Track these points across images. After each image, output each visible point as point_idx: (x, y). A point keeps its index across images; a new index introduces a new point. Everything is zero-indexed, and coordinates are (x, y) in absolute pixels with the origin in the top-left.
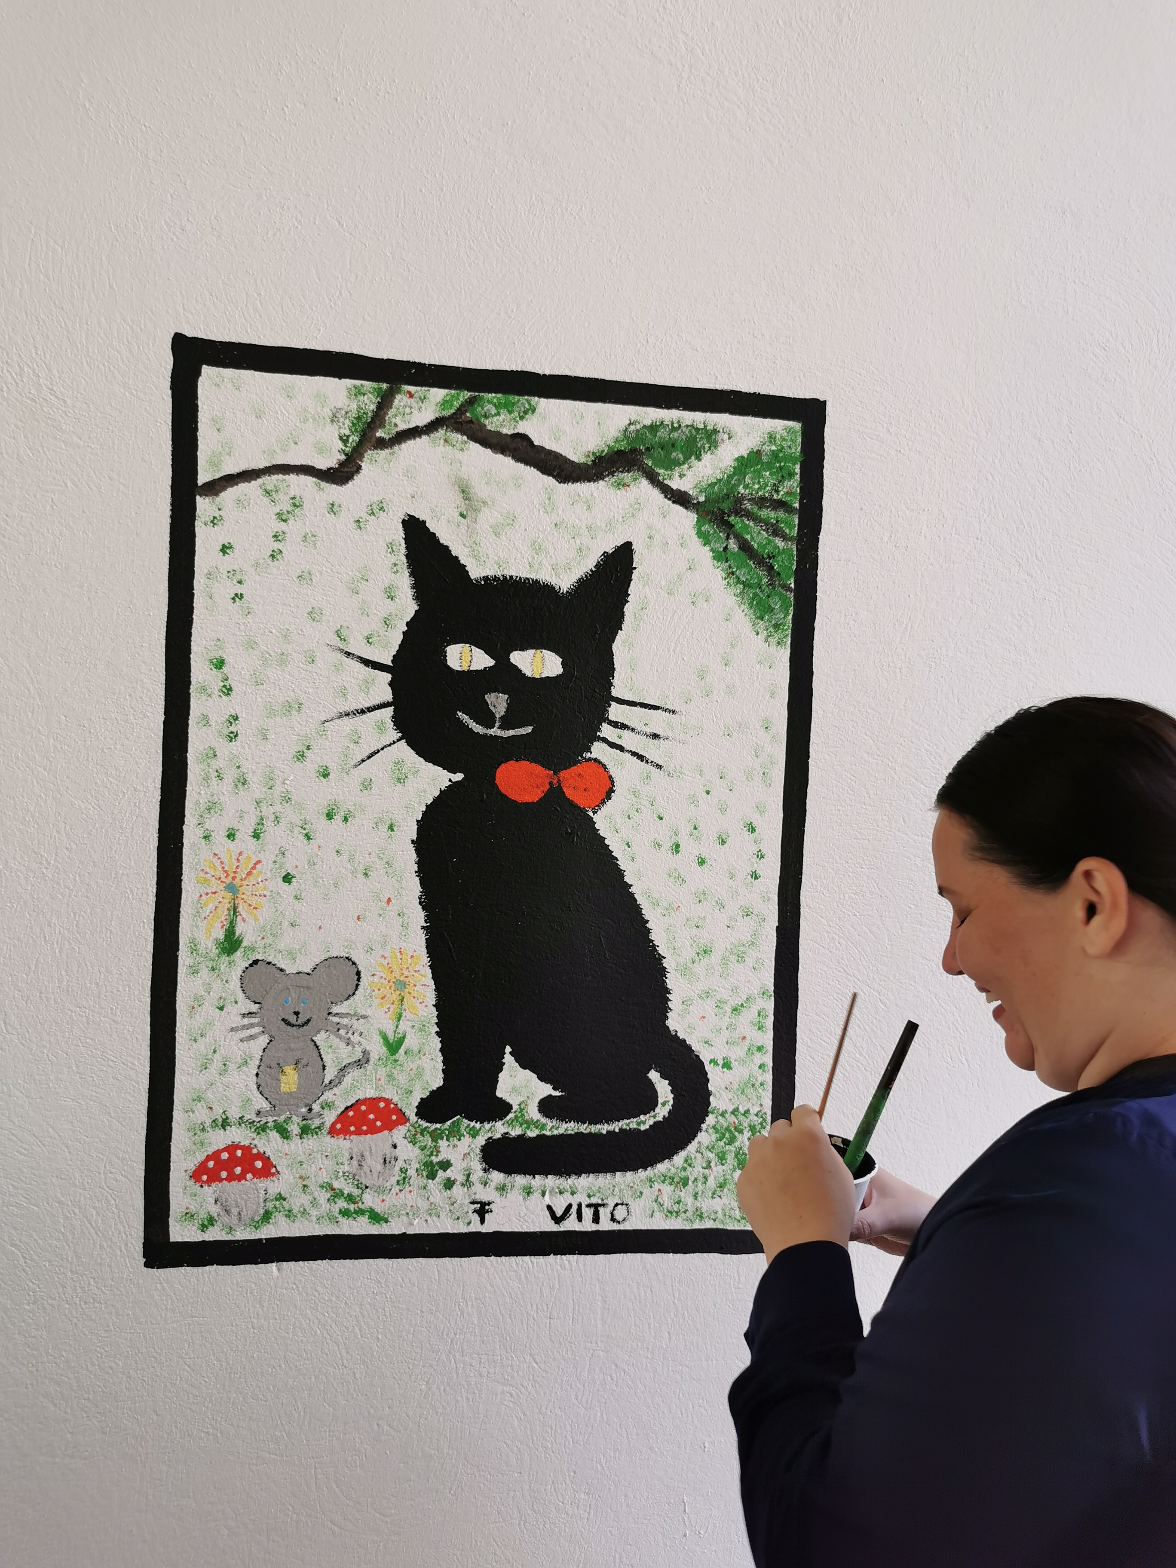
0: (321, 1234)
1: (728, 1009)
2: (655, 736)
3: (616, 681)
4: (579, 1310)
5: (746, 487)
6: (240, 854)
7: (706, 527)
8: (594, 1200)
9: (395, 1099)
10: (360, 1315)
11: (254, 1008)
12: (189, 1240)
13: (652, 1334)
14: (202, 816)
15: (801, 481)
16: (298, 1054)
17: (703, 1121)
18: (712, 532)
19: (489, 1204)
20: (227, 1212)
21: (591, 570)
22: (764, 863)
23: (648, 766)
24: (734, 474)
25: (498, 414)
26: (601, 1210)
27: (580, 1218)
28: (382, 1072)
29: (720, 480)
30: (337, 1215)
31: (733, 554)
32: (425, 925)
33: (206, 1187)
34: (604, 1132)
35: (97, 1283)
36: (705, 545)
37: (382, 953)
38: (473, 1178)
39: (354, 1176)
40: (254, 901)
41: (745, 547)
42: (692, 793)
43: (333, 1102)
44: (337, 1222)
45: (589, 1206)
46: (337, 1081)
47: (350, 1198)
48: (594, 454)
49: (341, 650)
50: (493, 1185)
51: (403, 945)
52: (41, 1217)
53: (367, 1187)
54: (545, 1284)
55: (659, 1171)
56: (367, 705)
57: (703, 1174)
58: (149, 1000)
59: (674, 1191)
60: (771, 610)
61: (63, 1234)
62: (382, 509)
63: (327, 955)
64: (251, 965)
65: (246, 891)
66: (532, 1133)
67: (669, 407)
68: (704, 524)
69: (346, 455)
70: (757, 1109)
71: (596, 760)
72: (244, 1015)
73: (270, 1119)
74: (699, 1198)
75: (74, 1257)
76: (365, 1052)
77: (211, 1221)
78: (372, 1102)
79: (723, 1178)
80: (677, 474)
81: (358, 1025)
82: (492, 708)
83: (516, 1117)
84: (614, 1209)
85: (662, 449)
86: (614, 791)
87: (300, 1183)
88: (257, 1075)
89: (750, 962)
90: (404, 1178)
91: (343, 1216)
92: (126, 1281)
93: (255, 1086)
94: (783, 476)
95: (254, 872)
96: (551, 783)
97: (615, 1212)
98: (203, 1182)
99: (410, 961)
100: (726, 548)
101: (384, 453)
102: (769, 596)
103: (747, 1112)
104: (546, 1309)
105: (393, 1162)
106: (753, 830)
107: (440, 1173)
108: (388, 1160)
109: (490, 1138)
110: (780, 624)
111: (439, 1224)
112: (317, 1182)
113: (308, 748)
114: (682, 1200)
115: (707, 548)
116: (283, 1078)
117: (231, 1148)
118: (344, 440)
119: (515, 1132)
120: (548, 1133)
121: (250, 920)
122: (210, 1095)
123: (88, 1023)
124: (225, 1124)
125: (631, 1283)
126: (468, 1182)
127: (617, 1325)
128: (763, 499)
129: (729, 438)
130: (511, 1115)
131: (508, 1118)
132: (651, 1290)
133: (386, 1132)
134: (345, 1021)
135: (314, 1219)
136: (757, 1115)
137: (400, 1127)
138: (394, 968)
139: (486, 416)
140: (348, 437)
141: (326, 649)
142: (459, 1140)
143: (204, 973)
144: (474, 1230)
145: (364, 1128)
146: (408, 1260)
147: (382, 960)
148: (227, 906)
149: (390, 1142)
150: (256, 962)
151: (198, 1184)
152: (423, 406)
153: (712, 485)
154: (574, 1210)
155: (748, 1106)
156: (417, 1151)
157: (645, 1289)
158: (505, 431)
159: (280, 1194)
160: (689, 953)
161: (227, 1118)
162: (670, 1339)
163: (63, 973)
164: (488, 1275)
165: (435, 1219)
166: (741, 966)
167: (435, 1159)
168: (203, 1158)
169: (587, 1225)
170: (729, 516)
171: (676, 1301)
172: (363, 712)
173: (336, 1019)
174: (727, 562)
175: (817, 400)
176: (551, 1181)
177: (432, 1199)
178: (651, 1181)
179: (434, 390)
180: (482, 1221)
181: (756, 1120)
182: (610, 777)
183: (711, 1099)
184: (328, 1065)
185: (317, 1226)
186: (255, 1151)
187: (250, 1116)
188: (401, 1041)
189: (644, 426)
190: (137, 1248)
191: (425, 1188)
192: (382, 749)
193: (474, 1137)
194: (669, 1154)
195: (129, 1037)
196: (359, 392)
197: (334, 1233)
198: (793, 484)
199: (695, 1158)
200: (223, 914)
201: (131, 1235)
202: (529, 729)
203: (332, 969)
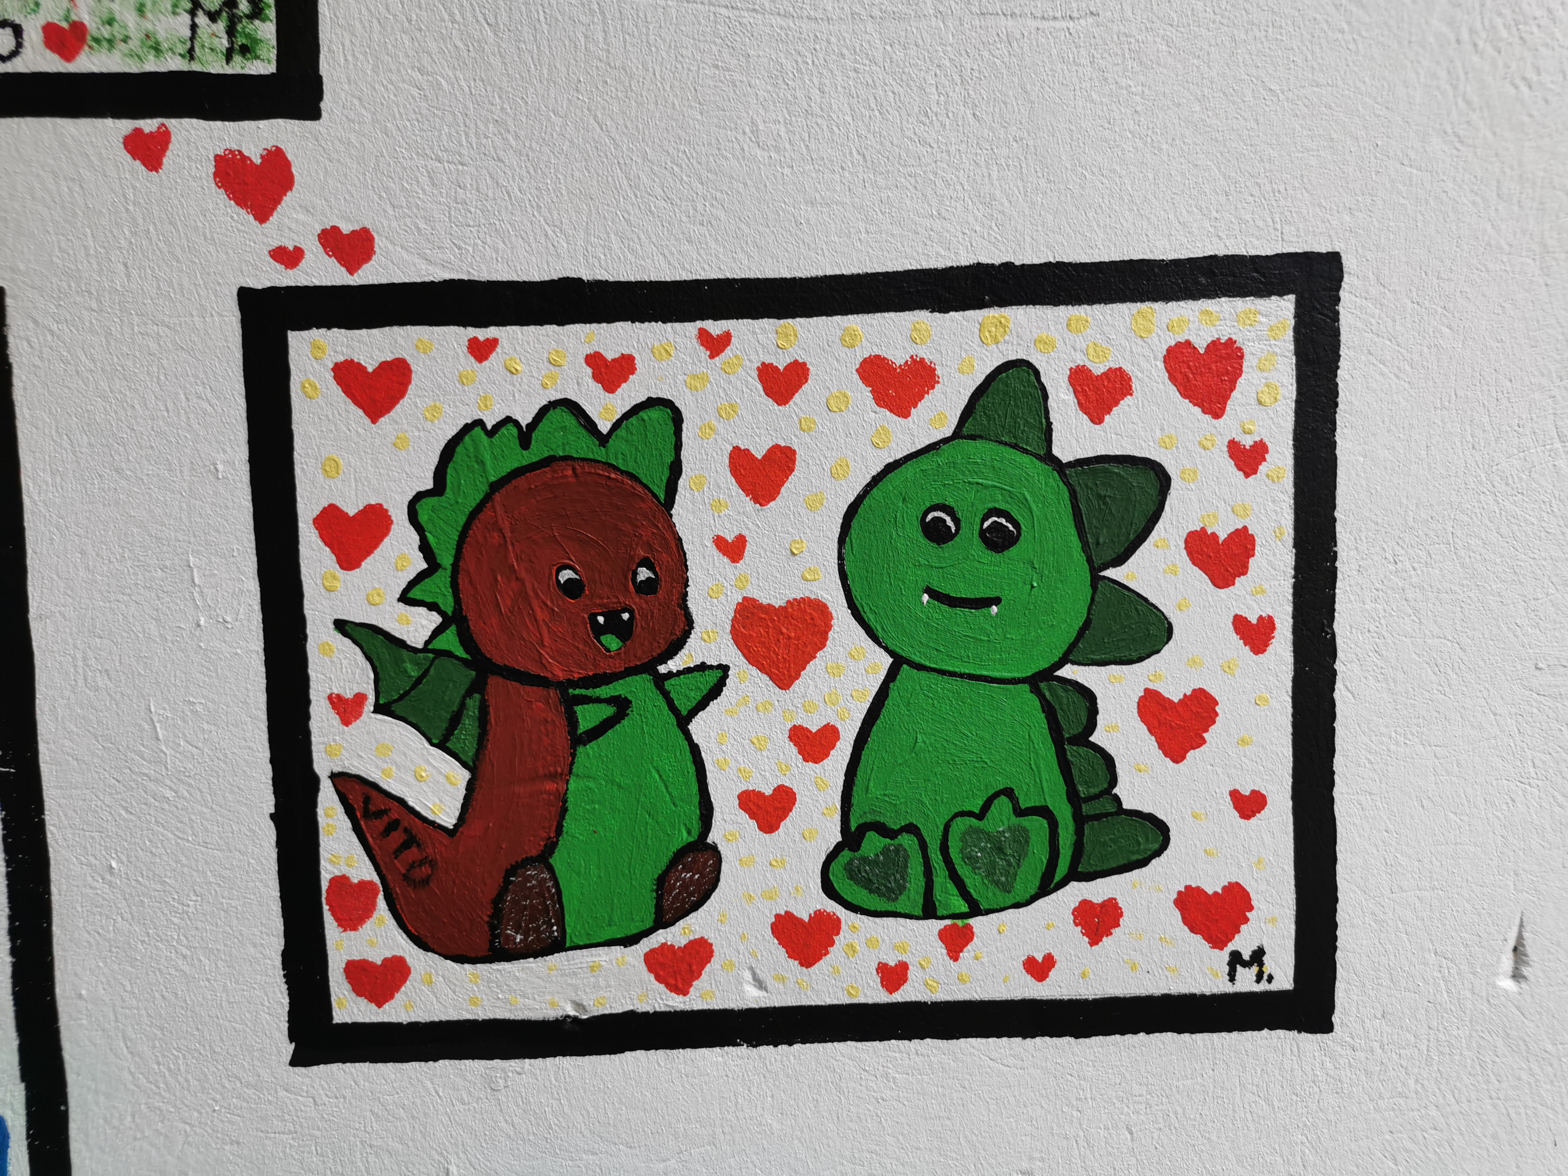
13: (95, 266)
74: (149, 15)
114: (117, 17)
132: (82, 187)
162: (128, 276)
171: (131, 208)
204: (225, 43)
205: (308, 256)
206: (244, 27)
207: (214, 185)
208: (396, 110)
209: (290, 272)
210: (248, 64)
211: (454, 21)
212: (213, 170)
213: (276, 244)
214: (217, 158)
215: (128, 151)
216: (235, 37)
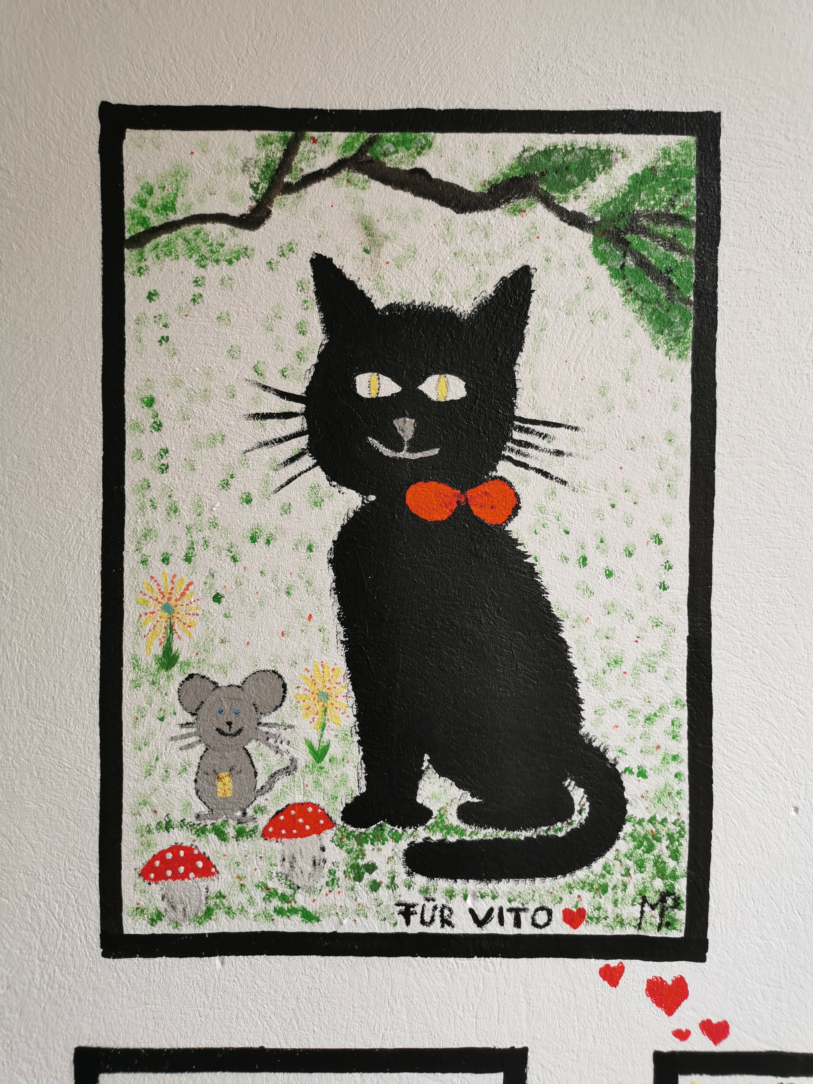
0: (258, 930)
1: (641, 718)
2: (559, 453)
3: (519, 401)
4: (504, 1011)
5: (642, 204)
6: (174, 576)
7: (602, 247)
8: (515, 905)
9: (322, 805)
10: (296, 1008)
11: (191, 719)
12: (140, 933)
13: (577, 1037)
14: (139, 543)
15: (697, 195)
16: (232, 762)
17: (620, 829)
18: (608, 250)
19: (413, 906)
20: (173, 908)
21: (491, 296)
22: (672, 574)
23: (553, 483)
24: (630, 192)
25: (397, 152)
26: (522, 915)
27: (501, 922)
28: (309, 779)
29: (615, 199)
30: (272, 914)
31: (631, 271)
32: (344, 640)
33: (153, 885)
34: (522, 838)
35: (61, 971)
36: (602, 263)
37: (305, 666)
38: (397, 881)
39: (287, 876)
40: (187, 619)
41: (643, 263)
42: (597, 507)
43: (265, 807)
44: (273, 920)
45: (510, 910)
46: (268, 787)
47: (283, 898)
48: (489, 183)
49: (259, 385)
50: (417, 888)
51: (325, 658)
52: (12, 909)
53: (299, 888)
54: (470, 985)
55: (577, 877)
56: (284, 434)
57: (622, 881)
58: (98, 712)
59: (594, 898)
60: (670, 324)
61: (30, 924)
62: (291, 250)
63: (256, 669)
64: (187, 679)
65: (181, 611)
66: (453, 839)
67: (561, 132)
68: (601, 243)
69: (257, 201)
70: (673, 818)
71: (501, 478)
72: (182, 726)
73: (209, 822)
74: (619, 905)
75: (41, 946)
76: (292, 760)
77: (160, 916)
78: (301, 807)
79: (642, 886)
80: (572, 196)
81: (286, 734)
82: (401, 433)
83: (436, 822)
84: (535, 914)
85: (556, 173)
86: (520, 508)
87: (237, 882)
88: (196, 781)
89: (661, 671)
90: (333, 880)
91: (278, 914)
92: (87, 968)
93: (194, 792)
94: (678, 191)
95: (187, 592)
96: (458, 502)
97: (536, 917)
98: (151, 879)
99: (331, 674)
100: (623, 266)
101: (291, 198)
102: (668, 311)
103: (664, 821)
104: (472, 1009)
105: (322, 864)
106: (660, 542)
107: (366, 875)
108: (317, 862)
109: (413, 842)
110: (681, 337)
111: (366, 924)
112: (253, 882)
113: (232, 477)
114: (602, 906)
115: (604, 267)
116: (219, 784)
117: (175, 849)
118: (255, 187)
119: (436, 837)
120: (468, 839)
121: (185, 637)
122: (154, 799)
123: (46, 734)
124: (168, 826)
125: (554, 986)
126: (392, 885)
127: (541, 1027)
128: (658, 214)
129: (623, 157)
130: (431, 821)
131: (429, 823)
133: (315, 836)
134: (273, 731)
135: (252, 916)
136: (674, 824)
137: (328, 831)
138: (317, 680)
139: (385, 155)
140: (258, 184)
141: (245, 384)
142: (383, 844)
143: (146, 686)
144: (400, 931)
145: (295, 831)
146: (339, 957)
147: (306, 673)
148: (164, 624)
149: (319, 845)
150: (191, 676)
151: (147, 882)
152: (326, 151)
153: (607, 205)
154: (495, 913)
155: (665, 814)
156: (344, 854)
157: (569, 993)
158: (404, 167)
159: (220, 892)
160: (601, 663)
161: (170, 821)
162: (595, 1042)
163: (24, 687)
164: (415, 974)
165: (363, 919)
166: (652, 676)
167: (361, 862)
168: (150, 858)
169: (509, 929)
170: (625, 234)
171: (600, 1006)
172: (280, 441)
173: (265, 729)
174: (624, 279)
175: (711, 113)
176: (473, 885)
177: (359, 900)
178: (570, 887)
179: (336, 134)
180: (408, 923)
181: (674, 829)
182: (517, 496)
183: (628, 807)
184: (259, 771)
185: (254, 923)
186: (196, 852)
187: (191, 819)
188: (325, 750)
189: (538, 151)
190: (95, 939)
191: (352, 890)
192: (300, 475)
193: (397, 841)
194: (587, 861)
195: (81, 746)
196: (267, 142)
197: (270, 930)
198: (691, 197)
199: (614, 865)
200: (161, 632)
201: (89, 927)
202: (436, 451)
203: (260, 682)
204: (658, 920)
205: (693, 1034)
206: (669, 913)
207: (645, 995)
208: (746, 958)
209: (682, 1042)
210: (669, 932)
211: (781, 912)
212: (646, 987)
213: (676, 1028)
214: (649, 982)
215: (601, 976)
216: (663, 917)
